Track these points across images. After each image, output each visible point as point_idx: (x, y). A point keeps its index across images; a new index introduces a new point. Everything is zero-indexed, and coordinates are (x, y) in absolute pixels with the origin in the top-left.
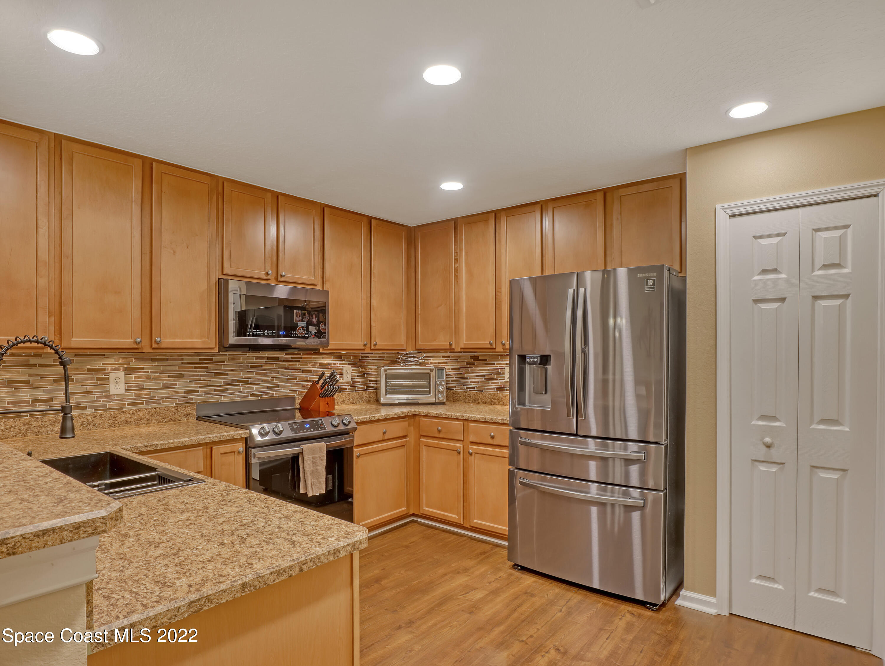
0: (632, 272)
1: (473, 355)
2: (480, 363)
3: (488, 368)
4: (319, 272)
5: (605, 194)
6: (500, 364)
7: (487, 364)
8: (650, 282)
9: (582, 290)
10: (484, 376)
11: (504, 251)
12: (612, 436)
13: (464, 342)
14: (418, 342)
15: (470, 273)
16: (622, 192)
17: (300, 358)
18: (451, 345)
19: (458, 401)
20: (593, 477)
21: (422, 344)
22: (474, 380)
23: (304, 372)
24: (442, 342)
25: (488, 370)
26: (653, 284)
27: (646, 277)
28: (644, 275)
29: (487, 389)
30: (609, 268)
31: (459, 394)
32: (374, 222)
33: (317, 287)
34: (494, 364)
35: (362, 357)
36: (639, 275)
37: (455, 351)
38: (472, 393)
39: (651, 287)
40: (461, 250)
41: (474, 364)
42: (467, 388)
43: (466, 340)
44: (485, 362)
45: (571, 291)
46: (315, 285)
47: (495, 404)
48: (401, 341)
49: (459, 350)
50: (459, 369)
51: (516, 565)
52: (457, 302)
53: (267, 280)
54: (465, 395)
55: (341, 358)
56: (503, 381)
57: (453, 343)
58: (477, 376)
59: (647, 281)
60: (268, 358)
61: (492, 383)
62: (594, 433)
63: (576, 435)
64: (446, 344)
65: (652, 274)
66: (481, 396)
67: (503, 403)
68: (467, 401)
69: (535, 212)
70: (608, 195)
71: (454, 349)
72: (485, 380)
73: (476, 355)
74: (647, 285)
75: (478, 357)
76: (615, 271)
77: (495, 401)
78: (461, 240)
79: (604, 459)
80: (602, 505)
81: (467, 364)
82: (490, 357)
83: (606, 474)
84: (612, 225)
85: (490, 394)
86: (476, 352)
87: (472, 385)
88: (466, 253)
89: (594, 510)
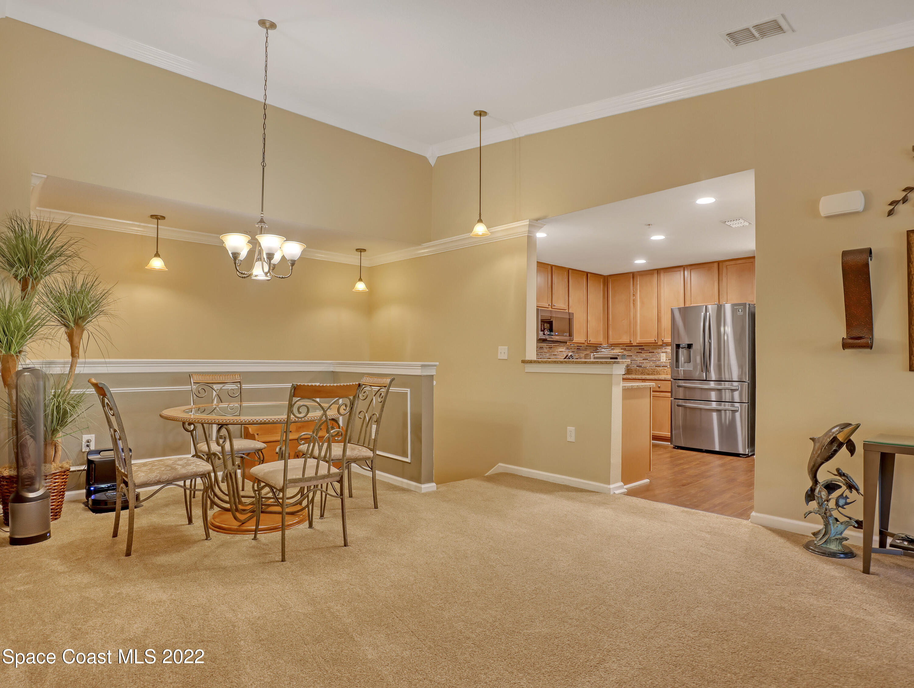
0: (733, 305)
1: (641, 348)
2: (645, 352)
3: (650, 354)
4: (567, 304)
5: (719, 264)
6: (658, 352)
7: (649, 352)
8: (740, 310)
9: (708, 314)
10: (648, 359)
11: (662, 291)
12: (723, 379)
13: (639, 339)
14: (610, 340)
15: (642, 303)
16: (727, 263)
17: (552, 348)
18: (631, 341)
19: (632, 374)
20: (714, 399)
21: (611, 341)
22: (641, 362)
23: (553, 355)
24: (625, 339)
25: (650, 356)
26: (742, 311)
27: (738, 308)
28: (737, 307)
29: (649, 366)
30: (721, 303)
31: (632, 370)
32: (589, 275)
33: (566, 311)
34: (654, 352)
35: (577, 348)
36: (735, 307)
37: (633, 344)
38: (640, 369)
39: (740, 313)
40: (636, 290)
41: (641, 352)
42: (637, 366)
43: (640, 339)
44: (649, 351)
45: (703, 314)
46: (565, 310)
47: (654, 374)
48: (600, 339)
49: (635, 344)
50: (632, 356)
51: (676, 446)
52: (635, 317)
53: (548, 308)
54: (636, 371)
55: (568, 348)
56: (660, 362)
57: (632, 340)
58: (643, 359)
59: (739, 310)
60: (540, 347)
61: (653, 363)
62: (714, 379)
63: (706, 380)
64: (627, 341)
65: (741, 307)
66: (646, 371)
67: (660, 374)
68: (637, 373)
69: (680, 271)
70: (720, 264)
71: (632, 344)
72: (648, 362)
73: (642, 347)
74: (739, 312)
75: (644, 349)
76: (724, 305)
77: (655, 373)
78: (637, 284)
79: (719, 390)
80: (719, 411)
81: (637, 352)
82: (652, 349)
83: (721, 397)
84: (722, 280)
85: (652, 369)
86: (642, 346)
87: (640, 365)
88: (640, 291)
89: (715, 415)
